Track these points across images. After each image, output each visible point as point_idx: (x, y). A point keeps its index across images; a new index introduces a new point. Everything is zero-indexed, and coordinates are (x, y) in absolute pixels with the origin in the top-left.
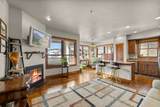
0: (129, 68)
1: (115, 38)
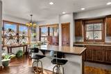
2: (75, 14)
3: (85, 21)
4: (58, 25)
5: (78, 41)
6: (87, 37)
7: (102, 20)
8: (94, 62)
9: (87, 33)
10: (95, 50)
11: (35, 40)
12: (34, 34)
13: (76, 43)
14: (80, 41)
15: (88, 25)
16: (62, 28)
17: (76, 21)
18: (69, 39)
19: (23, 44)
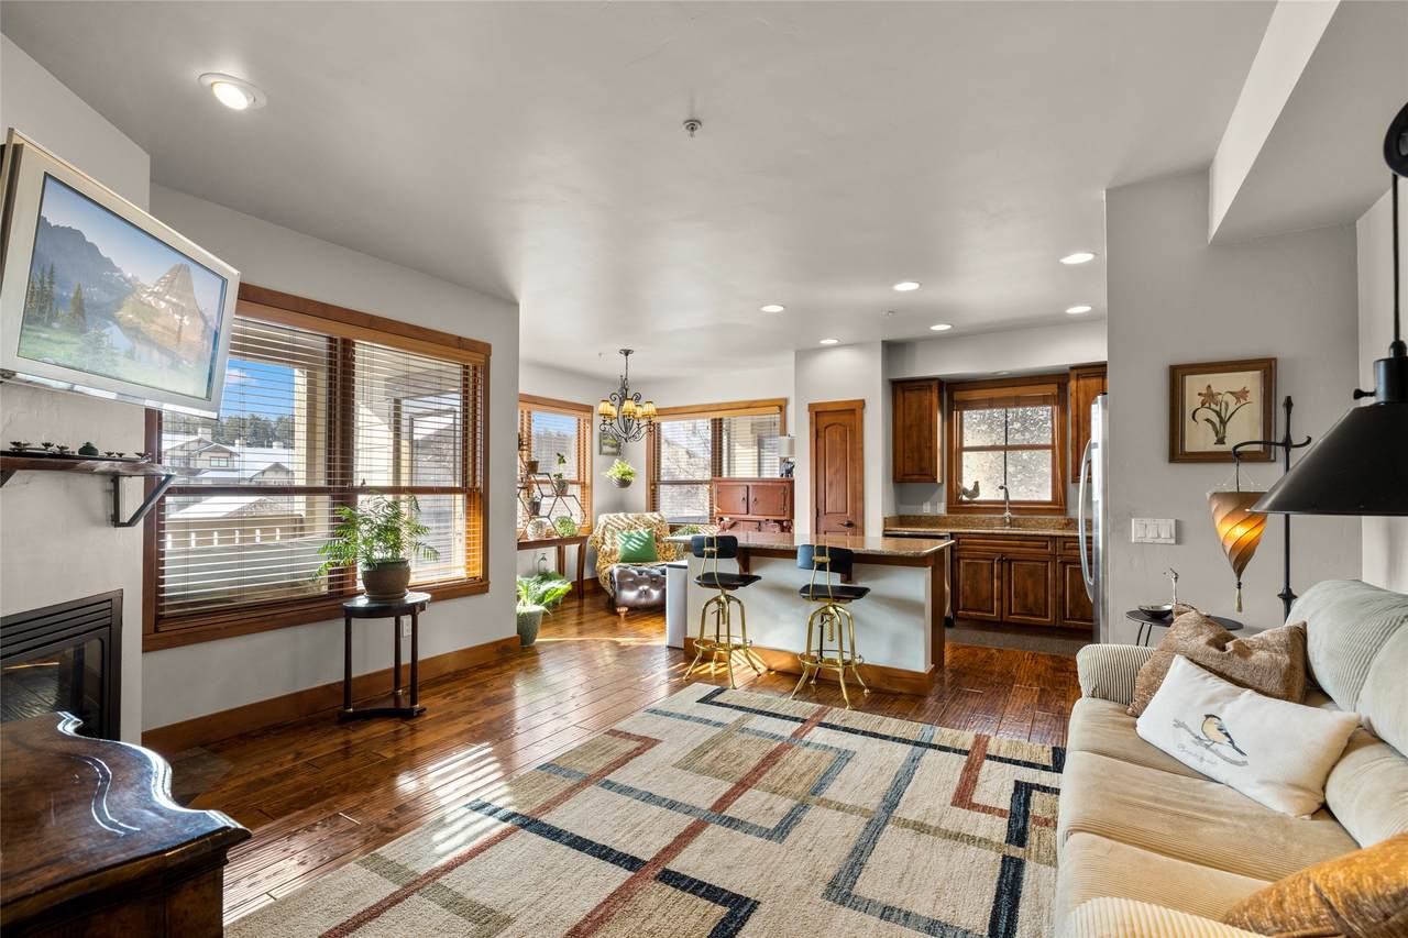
0: (916, 585)
1: (806, 353)
2: (893, 350)
3: (955, 393)
4: (781, 406)
5: (908, 510)
6: (968, 484)
7: (1052, 389)
8: (999, 626)
9: (969, 459)
10: (1006, 561)
11: (620, 506)
12: (616, 469)
13: (902, 520)
14: (927, 509)
15: (971, 417)
16: (817, 435)
17: (900, 389)
18: (858, 497)
19: (562, 531)
